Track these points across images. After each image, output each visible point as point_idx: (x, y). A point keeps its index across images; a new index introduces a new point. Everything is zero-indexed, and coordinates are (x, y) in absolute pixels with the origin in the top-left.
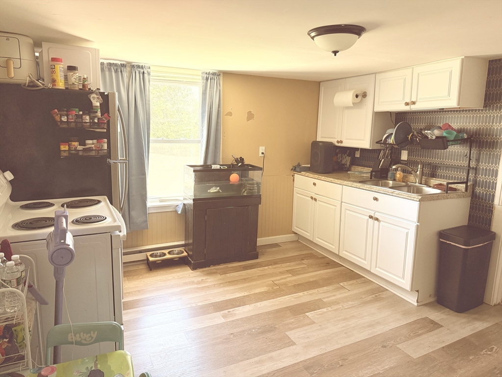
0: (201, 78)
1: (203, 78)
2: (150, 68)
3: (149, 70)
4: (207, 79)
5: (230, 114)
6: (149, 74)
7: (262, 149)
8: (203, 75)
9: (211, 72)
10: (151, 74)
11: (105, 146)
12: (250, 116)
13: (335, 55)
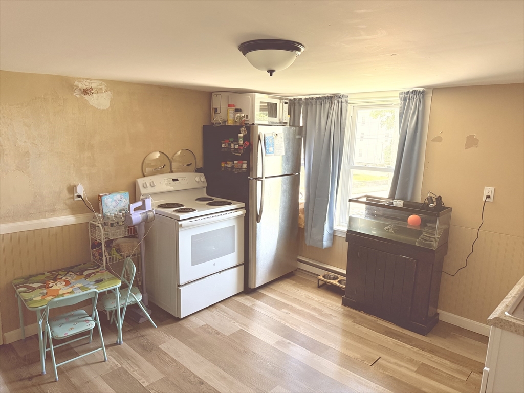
0: (399, 98)
1: (401, 99)
2: (348, 97)
3: (347, 99)
4: (405, 99)
5: (439, 139)
6: (347, 102)
7: (488, 190)
8: (401, 96)
9: (411, 90)
10: (349, 102)
11: (245, 166)
12: (471, 142)
13: (271, 75)
